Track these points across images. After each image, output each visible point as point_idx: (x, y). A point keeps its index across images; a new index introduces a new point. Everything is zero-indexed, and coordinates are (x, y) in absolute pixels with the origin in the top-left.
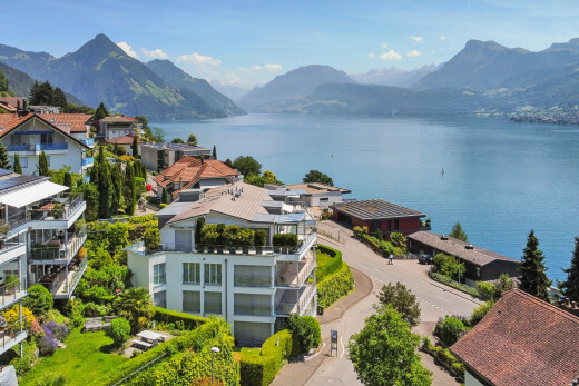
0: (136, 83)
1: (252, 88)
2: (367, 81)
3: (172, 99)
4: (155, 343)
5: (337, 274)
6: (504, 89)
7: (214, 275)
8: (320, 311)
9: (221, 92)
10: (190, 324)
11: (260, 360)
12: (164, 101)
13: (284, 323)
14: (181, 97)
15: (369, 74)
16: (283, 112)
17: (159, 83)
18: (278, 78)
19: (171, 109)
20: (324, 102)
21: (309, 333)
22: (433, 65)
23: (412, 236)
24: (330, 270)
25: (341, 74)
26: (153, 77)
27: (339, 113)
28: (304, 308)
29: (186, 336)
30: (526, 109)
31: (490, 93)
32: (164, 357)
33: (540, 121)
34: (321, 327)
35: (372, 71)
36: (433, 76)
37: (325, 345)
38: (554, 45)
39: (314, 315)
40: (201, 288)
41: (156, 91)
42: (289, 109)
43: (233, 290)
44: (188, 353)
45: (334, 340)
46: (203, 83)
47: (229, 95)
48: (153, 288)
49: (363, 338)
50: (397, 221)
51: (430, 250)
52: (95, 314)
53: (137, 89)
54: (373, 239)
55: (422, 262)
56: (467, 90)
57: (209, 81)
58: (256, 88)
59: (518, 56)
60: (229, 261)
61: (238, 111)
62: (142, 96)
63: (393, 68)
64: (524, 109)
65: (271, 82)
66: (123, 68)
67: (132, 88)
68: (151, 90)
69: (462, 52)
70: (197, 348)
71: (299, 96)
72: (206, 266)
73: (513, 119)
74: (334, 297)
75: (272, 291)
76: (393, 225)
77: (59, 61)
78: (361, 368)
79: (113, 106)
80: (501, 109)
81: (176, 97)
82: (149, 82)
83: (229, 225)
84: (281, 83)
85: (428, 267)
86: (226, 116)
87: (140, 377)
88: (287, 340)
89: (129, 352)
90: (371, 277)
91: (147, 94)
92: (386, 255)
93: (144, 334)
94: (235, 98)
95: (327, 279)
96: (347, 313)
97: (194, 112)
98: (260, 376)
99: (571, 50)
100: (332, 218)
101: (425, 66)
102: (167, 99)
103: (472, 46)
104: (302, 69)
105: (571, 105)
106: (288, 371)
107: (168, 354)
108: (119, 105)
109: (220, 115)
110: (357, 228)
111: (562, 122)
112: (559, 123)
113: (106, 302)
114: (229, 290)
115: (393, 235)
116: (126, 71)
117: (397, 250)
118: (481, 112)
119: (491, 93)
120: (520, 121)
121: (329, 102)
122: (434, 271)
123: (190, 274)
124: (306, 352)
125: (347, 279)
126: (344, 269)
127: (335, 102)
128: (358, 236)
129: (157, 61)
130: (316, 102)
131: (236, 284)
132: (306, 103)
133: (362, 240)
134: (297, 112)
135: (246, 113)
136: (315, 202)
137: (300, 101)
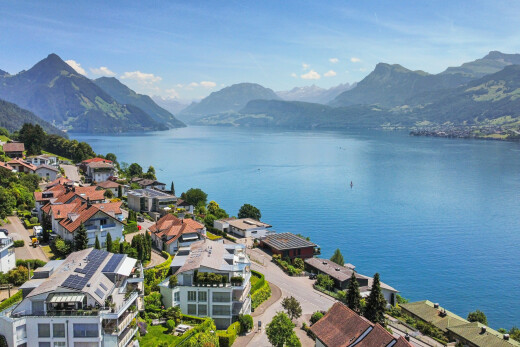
0: (86, 99)
1: (190, 103)
2: (290, 98)
3: (119, 114)
4: (185, 329)
5: (262, 289)
6: (406, 106)
7: (203, 297)
8: (253, 310)
9: (162, 107)
10: (199, 321)
11: (228, 335)
12: (112, 115)
13: (236, 318)
14: (127, 112)
15: (292, 91)
16: (218, 125)
17: (107, 99)
18: (213, 94)
19: (118, 123)
20: (253, 116)
21: (248, 322)
22: (348, 84)
23: (307, 261)
24: (258, 287)
25: (269, 91)
26: (101, 93)
27: (266, 126)
28: (245, 311)
29: (197, 326)
30: (424, 124)
31: (394, 109)
32: (192, 335)
33: (434, 135)
34: (253, 319)
35: (296, 89)
36: (347, 93)
37: (255, 328)
38: (450, 69)
39: (250, 313)
40: (197, 303)
41: (104, 106)
42: (222, 122)
43: (212, 304)
44: (201, 333)
45: (260, 325)
46: (146, 98)
47: (169, 109)
48: (174, 304)
49: (271, 325)
50: (299, 250)
51: (316, 271)
52: (154, 318)
53: (88, 104)
54: (283, 263)
55: (311, 278)
56: (376, 107)
57: (151, 97)
58: (194, 103)
59: (418, 77)
60: (210, 291)
61: (178, 124)
62: (91, 111)
63: (314, 86)
64: (423, 123)
65: (207, 98)
66: (73, 85)
67: (82, 103)
68: (100, 106)
69: (372, 73)
70: (203, 331)
71: (231, 111)
72: (199, 292)
73: (412, 133)
74: (260, 302)
75: (231, 304)
76: (297, 253)
77: (14, 77)
78: (270, 337)
79: (66, 120)
80: (403, 124)
81: (122, 111)
82: (97, 98)
83: (210, 273)
84: (216, 98)
85: (314, 281)
86: (168, 129)
87: (185, 343)
88: (238, 326)
89: (176, 334)
90: (281, 289)
91: (96, 109)
92: (291, 274)
93: (180, 326)
94: (175, 112)
95: (256, 292)
97: (139, 125)
98: (228, 342)
99: (463, 73)
100: (259, 246)
101: (341, 85)
102: (115, 114)
103: (381, 68)
104: (234, 86)
105: (461, 121)
106: (238, 340)
107: (194, 334)
108: (71, 119)
109: (162, 128)
110: (275, 256)
111: (452, 136)
112: (449, 136)
113: (157, 312)
114: (210, 304)
115: (296, 259)
116: (77, 88)
117: (297, 270)
118: (387, 127)
119: (396, 110)
120: (418, 134)
121: (257, 117)
122: (316, 284)
123: (191, 296)
124: (246, 331)
125: (267, 291)
126: (266, 285)
127: (263, 116)
128: (274, 261)
129: (104, 78)
130: (247, 116)
131: (214, 301)
132: (238, 116)
133: (278, 264)
134: (230, 125)
135: (185, 126)
136: (248, 234)
137: (232, 115)
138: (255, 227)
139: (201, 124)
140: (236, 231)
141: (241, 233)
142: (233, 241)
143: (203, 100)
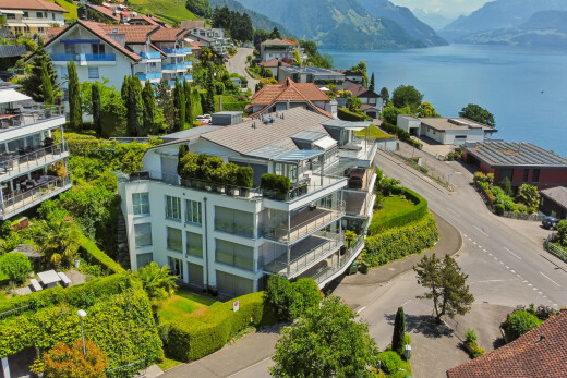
0: (338, 12)
3: (372, 28)
5: (410, 227)
8: (363, 270)
9: (422, 21)
12: (364, 30)
14: (381, 26)
16: (489, 43)
17: (361, 12)
18: (488, 5)
19: (370, 38)
20: (538, 32)
23: (546, 192)
26: (355, 6)
32: (26, 310)
40: (182, 226)
41: (357, 20)
42: (495, 39)
43: (213, 235)
46: (405, 11)
47: (431, 24)
48: (133, 219)
50: (537, 171)
53: (339, 18)
54: (493, 190)
55: (546, 226)
57: (412, 10)
58: (461, 17)
61: (440, 42)
62: (343, 25)
65: (480, 10)
67: (334, 17)
68: (353, 19)
71: (510, 26)
72: (188, 202)
74: (396, 255)
75: (253, 242)
76: (530, 176)
79: (316, 35)
81: (376, 26)
82: (351, 10)
84: (491, 11)
85: (548, 234)
86: (426, 47)
88: (255, 305)
90: (464, 236)
91: (347, 22)
92: (499, 212)
94: (437, 27)
95: (389, 233)
96: (402, 277)
97: (392, 42)
100: (461, 159)
102: (367, 28)
106: (248, 341)
107: (32, 307)
108: (321, 34)
109: (419, 45)
110: (480, 175)
114: (209, 234)
115: (525, 186)
121: (544, 33)
122: (554, 240)
125: (424, 235)
126: (424, 222)
127: (552, 32)
128: (476, 185)
130: (529, 32)
131: (216, 229)
132: (517, 33)
133: (480, 190)
134: (506, 43)
135: (447, 44)
136: (449, 139)
137: (509, 32)
138: (466, 128)
139: (468, 42)
140: (430, 134)
141: (436, 137)
142: (417, 146)
143: (475, 13)
